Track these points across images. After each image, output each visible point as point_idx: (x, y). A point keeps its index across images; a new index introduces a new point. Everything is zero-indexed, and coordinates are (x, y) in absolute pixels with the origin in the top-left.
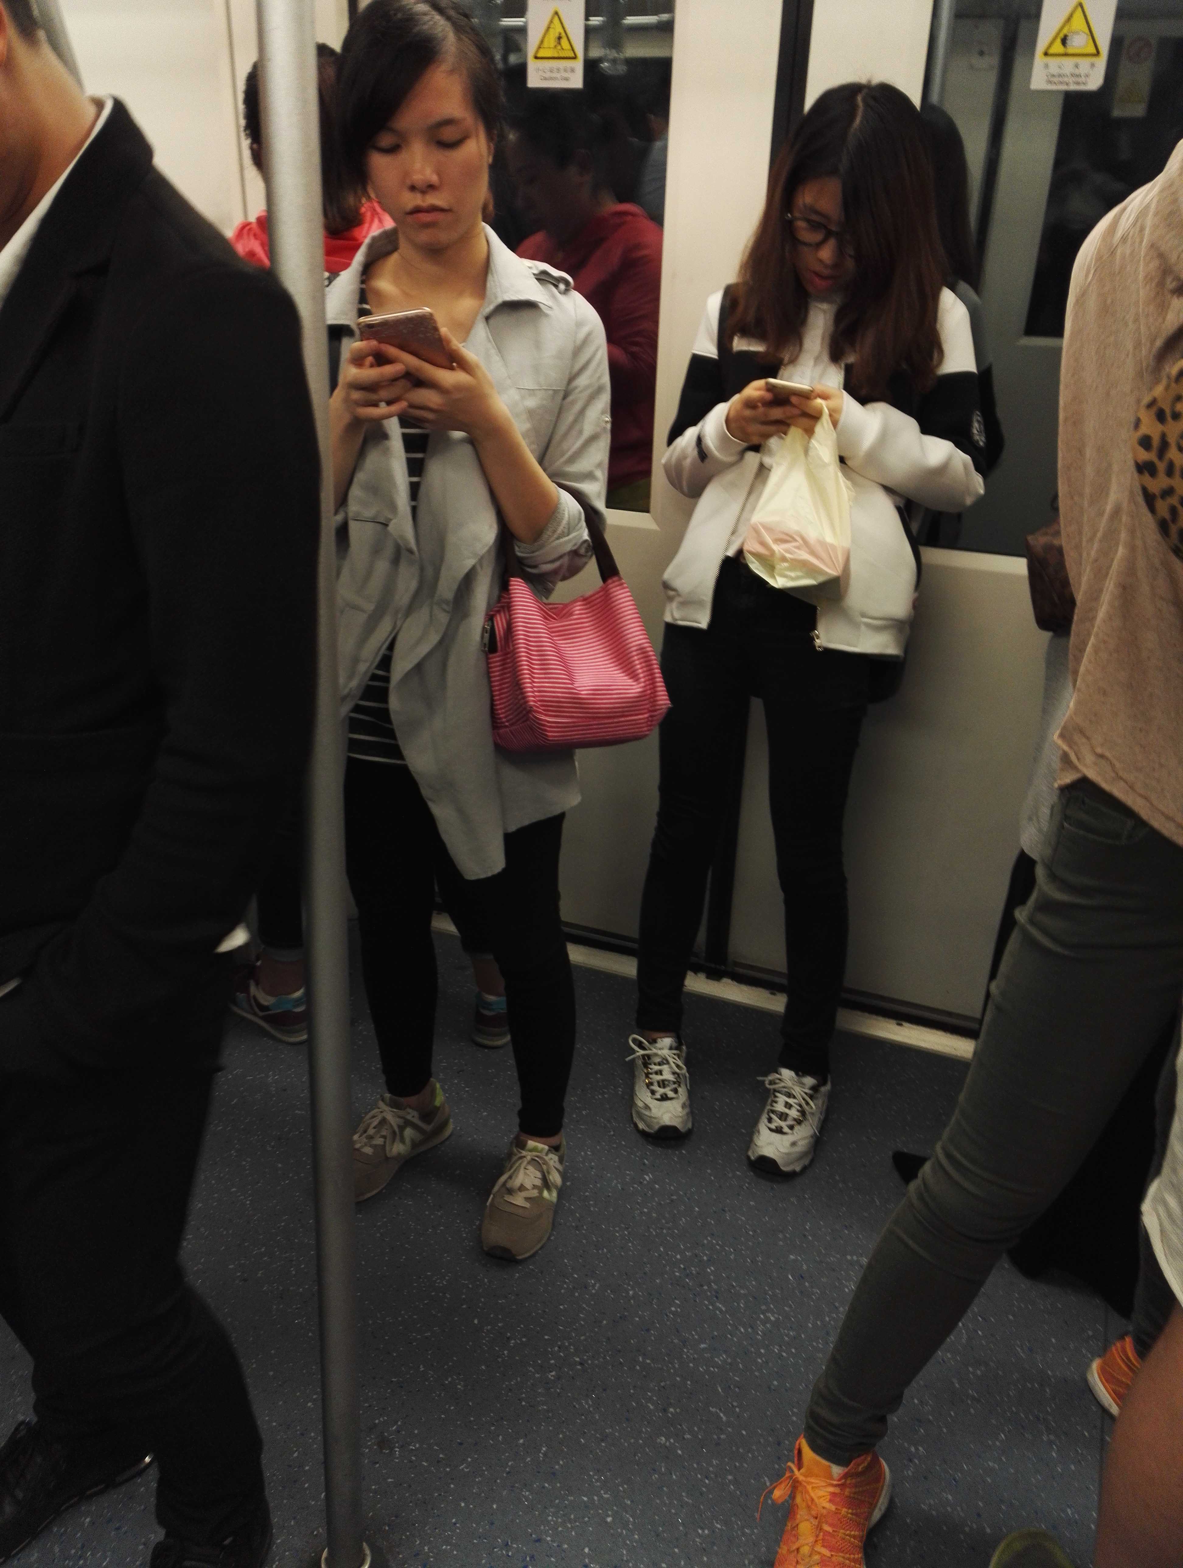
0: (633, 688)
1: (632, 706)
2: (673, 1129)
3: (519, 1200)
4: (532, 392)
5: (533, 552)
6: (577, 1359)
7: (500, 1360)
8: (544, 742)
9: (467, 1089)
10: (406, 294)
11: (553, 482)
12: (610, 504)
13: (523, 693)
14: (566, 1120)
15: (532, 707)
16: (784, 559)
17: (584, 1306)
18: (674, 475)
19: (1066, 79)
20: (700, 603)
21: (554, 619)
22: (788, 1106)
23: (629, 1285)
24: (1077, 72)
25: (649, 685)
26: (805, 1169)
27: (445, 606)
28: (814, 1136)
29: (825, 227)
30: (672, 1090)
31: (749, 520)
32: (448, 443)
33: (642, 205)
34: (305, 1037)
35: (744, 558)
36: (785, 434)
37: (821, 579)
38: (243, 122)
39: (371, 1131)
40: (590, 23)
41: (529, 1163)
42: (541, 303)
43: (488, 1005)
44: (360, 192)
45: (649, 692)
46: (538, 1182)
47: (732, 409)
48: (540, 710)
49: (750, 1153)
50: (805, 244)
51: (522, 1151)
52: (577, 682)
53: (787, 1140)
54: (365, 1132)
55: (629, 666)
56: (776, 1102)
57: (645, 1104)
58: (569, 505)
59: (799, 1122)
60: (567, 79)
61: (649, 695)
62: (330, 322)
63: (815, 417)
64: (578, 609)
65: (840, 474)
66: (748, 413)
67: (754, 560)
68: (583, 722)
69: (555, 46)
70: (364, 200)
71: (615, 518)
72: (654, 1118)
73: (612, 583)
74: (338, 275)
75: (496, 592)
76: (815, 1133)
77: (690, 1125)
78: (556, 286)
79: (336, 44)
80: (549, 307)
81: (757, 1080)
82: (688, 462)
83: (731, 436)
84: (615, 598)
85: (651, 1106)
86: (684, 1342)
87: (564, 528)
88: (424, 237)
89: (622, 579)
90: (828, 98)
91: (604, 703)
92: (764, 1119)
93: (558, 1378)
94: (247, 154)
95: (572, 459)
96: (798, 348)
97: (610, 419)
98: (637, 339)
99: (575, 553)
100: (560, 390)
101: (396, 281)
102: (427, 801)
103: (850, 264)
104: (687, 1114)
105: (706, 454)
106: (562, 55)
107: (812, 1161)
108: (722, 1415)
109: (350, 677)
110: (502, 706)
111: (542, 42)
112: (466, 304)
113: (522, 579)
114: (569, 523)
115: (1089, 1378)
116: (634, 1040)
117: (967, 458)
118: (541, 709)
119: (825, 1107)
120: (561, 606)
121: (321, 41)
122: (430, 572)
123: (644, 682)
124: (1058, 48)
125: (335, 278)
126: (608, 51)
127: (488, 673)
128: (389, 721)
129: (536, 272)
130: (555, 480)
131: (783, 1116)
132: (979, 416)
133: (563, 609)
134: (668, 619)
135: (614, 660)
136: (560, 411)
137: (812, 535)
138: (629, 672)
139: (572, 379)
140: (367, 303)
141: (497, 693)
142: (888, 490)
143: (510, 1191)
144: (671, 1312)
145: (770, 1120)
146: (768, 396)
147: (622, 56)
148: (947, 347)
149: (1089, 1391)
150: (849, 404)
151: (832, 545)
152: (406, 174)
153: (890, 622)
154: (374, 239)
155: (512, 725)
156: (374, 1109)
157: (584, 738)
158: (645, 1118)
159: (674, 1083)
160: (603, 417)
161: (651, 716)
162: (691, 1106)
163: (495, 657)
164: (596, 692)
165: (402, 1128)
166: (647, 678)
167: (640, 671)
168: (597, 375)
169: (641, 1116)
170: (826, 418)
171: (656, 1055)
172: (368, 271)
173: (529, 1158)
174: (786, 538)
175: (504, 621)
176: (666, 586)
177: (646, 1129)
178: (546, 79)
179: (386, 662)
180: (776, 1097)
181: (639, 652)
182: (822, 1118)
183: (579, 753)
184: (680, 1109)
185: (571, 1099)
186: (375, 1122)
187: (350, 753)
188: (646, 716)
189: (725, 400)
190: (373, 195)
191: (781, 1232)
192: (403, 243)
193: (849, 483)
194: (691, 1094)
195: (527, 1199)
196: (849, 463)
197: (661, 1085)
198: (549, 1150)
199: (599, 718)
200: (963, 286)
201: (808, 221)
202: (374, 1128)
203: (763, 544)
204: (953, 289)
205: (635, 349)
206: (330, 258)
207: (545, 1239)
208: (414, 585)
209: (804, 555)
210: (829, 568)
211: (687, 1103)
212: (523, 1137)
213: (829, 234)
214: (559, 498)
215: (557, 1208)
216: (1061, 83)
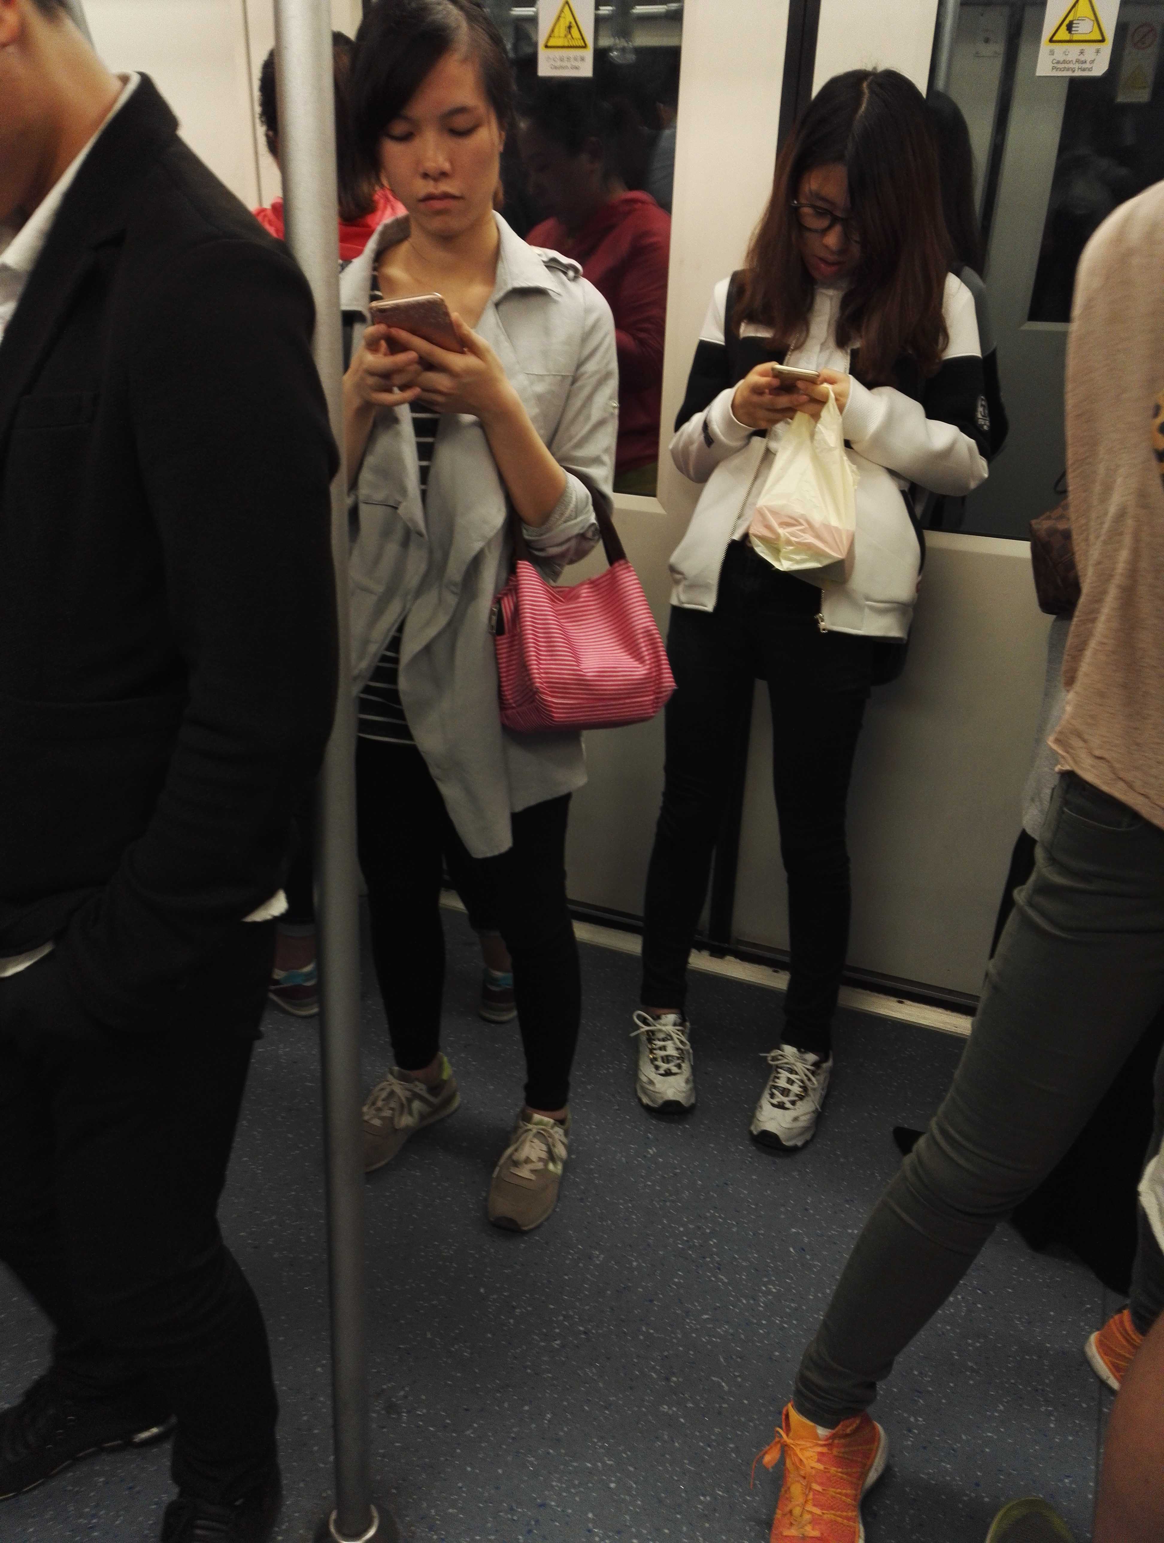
0: (639, 670)
1: (636, 688)
2: (676, 1103)
3: (525, 1172)
4: (540, 377)
5: (542, 535)
6: (581, 1328)
7: (505, 1328)
8: (551, 723)
9: (474, 1063)
10: (418, 281)
11: (561, 466)
12: (617, 489)
13: (529, 675)
14: (571, 1095)
15: (538, 689)
16: (789, 543)
17: (589, 1276)
18: (681, 459)
19: (1071, 66)
20: (706, 587)
21: (561, 601)
22: (790, 1081)
23: (632, 1256)
24: (1082, 58)
25: (655, 667)
26: (806, 1144)
27: (455, 590)
28: (816, 1111)
29: (831, 214)
30: (675, 1066)
31: (754, 504)
32: (457, 426)
33: (651, 192)
34: (315, 1010)
35: (750, 542)
36: (792, 418)
37: (826, 562)
38: (258, 109)
39: (380, 1103)
40: (600, 12)
41: (535, 1136)
42: (551, 290)
43: (494, 981)
44: (373, 180)
45: (654, 674)
46: (544, 1155)
47: (738, 394)
48: (546, 692)
49: (752, 1128)
50: (810, 230)
51: (527, 1124)
52: (583, 663)
53: (789, 1115)
54: (374, 1103)
55: (635, 649)
56: (778, 1078)
57: (649, 1079)
58: (577, 489)
59: (801, 1098)
60: (577, 68)
61: (655, 678)
62: (344, 308)
63: (821, 402)
64: (585, 592)
65: (845, 458)
66: (756, 398)
67: (759, 543)
68: (588, 703)
69: (566, 36)
70: (377, 188)
71: (622, 502)
72: (657, 1092)
73: (619, 566)
74: (350, 262)
75: (504, 575)
76: (817, 1109)
77: (693, 1100)
78: (565, 273)
79: (351, 32)
80: (558, 294)
81: (759, 1055)
82: (694, 447)
83: (736, 420)
84: (622, 582)
85: (655, 1081)
86: (687, 1313)
87: (572, 511)
88: (436, 224)
89: (629, 563)
90: (834, 84)
91: (610, 685)
92: (766, 1095)
93: (563, 1346)
94: (262, 141)
95: (579, 445)
96: (804, 335)
97: (618, 405)
98: (646, 325)
99: (582, 536)
100: (568, 376)
101: (408, 268)
102: (435, 780)
103: (856, 249)
104: (691, 1089)
105: (711, 439)
106: (571, 44)
107: (814, 1136)
108: (723, 1384)
109: (361, 658)
110: (510, 687)
111: (553, 31)
112: (477, 291)
113: (530, 563)
114: (576, 507)
115: (1087, 1349)
116: (639, 1017)
117: (972, 442)
118: (548, 691)
119: (827, 1082)
120: (567, 589)
121: (337, 28)
122: (438, 555)
123: (650, 664)
124: (1063, 34)
125: (347, 265)
126: (617, 41)
127: (496, 654)
128: (398, 701)
129: (545, 259)
130: (563, 465)
131: (785, 1092)
132: (982, 400)
133: (570, 592)
134: (674, 602)
135: (621, 642)
136: (568, 397)
137: (817, 518)
138: (635, 654)
139: (580, 365)
140: (378, 290)
141: (504, 674)
142: (893, 473)
143: (516, 1164)
144: (675, 1283)
145: (772, 1096)
146: (776, 382)
147: (630, 45)
148: (952, 332)
149: (1086, 1362)
150: (855, 389)
151: (836, 528)
152: (418, 162)
153: (895, 605)
154: (387, 227)
155: (520, 705)
156: (383, 1081)
157: (589, 719)
158: (648, 1093)
159: (678, 1058)
160: (611, 402)
161: (657, 698)
162: (694, 1081)
163: (502, 640)
164: (602, 674)
165: (410, 1101)
166: (653, 660)
167: (646, 653)
168: (605, 361)
169: (645, 1092)
170: (832, 403)
171: (660, 1031)
172: (380, 258)
173: (534, 1131)
174: (791, 522)
175: (512, 604)
176: (673, 569)
177: (650, 1103)
178: (556, 68)
179: (395, 644)
180: (779, 1073)
181: (645, 634)
182: (824, 1093)
183: (586, 734)
184: (683, 1084)
185: (576, 1074)
186: (384, 1094)
187: (360, 733)
188: (651, 697)
189: (731, 386)
190: (385, 182)
191: (784, 1206)
192: (415, 231)
193: (854, 467)
194: (694, 1069)
195: (533, 1171)
196: (853, 446)
197: (665, 1061)
198: (555, 1124)
199: (604, 699)
200: (968, 271)
201: (813, 207)
202: (383, 1100)
203: (768, 527)
204: (958, 275)
205: (642, 335)
206: (344, 245)
207: (550, 1211)
208: (423, 567)
209: (810, 539)
210: (834, 551)
211: (691, 1078)
212: (529, 1110)
213: (835, 220)
214: (567, 482)
215: (562, 1180)
216: (1068, 69)
